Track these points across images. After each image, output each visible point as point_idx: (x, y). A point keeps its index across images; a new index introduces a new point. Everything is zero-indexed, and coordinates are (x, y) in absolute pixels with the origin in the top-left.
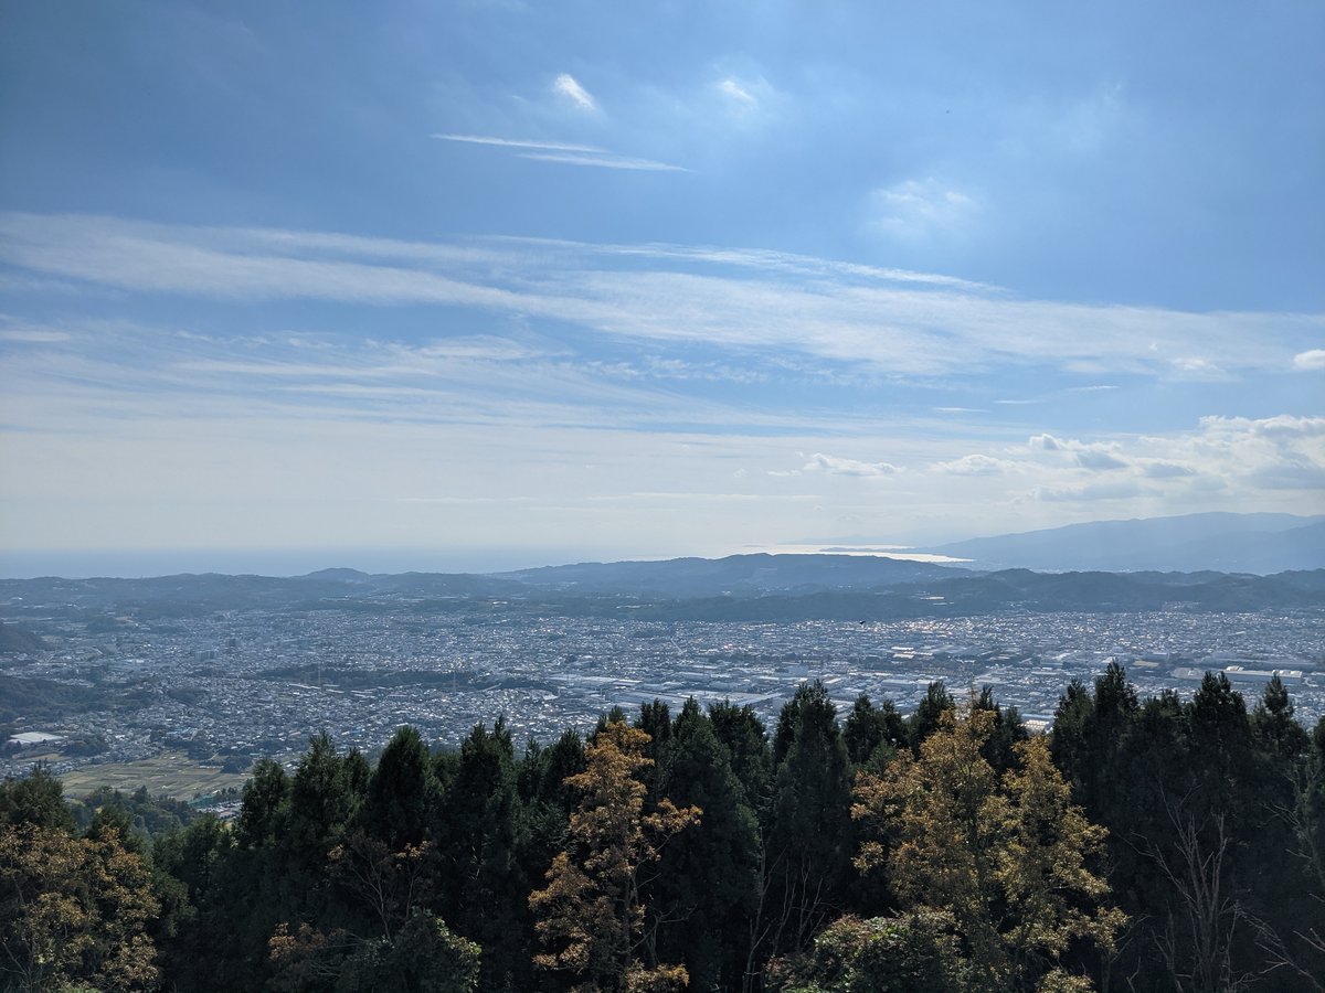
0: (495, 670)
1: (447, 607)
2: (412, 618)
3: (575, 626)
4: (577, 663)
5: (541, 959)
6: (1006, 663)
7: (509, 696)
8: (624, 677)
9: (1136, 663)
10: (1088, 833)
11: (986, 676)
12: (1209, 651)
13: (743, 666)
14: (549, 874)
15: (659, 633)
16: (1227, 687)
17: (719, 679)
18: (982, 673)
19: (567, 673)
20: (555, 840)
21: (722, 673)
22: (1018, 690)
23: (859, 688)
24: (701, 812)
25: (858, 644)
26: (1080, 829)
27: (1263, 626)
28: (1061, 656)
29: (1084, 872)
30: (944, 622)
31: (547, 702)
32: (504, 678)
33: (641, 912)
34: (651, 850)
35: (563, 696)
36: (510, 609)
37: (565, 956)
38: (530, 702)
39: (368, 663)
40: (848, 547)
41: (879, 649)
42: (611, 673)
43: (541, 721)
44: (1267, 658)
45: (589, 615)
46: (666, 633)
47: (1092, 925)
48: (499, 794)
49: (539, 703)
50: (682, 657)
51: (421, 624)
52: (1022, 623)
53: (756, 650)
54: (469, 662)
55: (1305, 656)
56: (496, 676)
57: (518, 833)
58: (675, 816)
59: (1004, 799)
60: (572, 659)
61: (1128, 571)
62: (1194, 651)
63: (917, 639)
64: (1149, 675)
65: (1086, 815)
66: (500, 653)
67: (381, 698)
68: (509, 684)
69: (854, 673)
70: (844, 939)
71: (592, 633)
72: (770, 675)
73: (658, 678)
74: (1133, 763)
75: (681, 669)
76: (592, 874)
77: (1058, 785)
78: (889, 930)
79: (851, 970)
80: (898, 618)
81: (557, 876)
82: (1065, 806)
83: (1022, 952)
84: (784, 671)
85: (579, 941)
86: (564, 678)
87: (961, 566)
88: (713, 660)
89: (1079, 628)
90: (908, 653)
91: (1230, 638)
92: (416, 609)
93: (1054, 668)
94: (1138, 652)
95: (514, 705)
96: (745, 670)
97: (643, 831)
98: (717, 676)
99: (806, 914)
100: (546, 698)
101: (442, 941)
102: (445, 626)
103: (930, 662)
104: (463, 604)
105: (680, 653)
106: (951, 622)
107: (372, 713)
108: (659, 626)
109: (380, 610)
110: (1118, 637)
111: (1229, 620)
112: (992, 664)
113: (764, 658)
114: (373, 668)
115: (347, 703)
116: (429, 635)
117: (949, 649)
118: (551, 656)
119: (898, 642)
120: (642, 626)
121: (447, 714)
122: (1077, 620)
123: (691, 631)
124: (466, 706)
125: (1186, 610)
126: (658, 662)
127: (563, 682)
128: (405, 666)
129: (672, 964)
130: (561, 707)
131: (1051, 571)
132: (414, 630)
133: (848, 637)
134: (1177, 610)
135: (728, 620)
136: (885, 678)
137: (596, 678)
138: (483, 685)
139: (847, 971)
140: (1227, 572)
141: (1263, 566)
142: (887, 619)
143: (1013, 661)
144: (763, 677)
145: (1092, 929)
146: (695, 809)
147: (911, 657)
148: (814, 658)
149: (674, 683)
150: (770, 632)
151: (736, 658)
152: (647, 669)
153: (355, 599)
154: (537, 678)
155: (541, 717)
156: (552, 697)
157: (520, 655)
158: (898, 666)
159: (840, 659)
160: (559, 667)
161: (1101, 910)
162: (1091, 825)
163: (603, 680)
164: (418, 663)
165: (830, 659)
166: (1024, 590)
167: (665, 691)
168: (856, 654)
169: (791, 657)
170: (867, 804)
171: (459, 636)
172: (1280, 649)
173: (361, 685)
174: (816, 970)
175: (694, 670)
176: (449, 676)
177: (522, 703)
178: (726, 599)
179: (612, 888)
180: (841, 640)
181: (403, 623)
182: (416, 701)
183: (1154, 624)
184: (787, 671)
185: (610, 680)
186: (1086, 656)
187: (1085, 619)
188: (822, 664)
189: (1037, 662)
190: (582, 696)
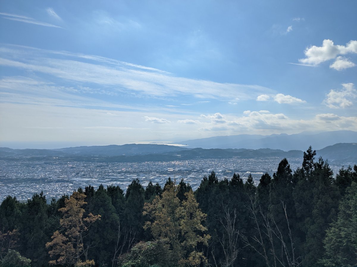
0: (53, 177)
1: (39, 159)
2: (27, 162)
3: (79, 164)
4: (79, 175)
5: (51, 262)
6: (196, 172)
7: (58, 185)
8: (93, 179)
9: (226, 171)
10: (202, 215)
11: (191, 175)
12: (243, 168)
13: (128, 174)
14: (52, 237)
15: (104, 166)
16: (239, 177)
17: (121, 178)
18: (190, 174)
19: (76, 178)
20: (58, 227)
21: (122, 176)
22: (198, 178)
23: (159, 179)
24: (101, 216)
25: (159, 168)
26: (200, 214)
27: (255, 162)
28: (209, 170)
29: (201, 226)
30: (181, 161)
31: (70, 186)
32: (56, 180)
33: (82, 245)
34: (86, 228)
35: (75, 184)
36: (59, 159)
37: (59, 260)
38: (64, 186)
39: (13, 176)
40: (157, 142)
41: (164, 169)
42: (90, 177)
43: (68, 192)
44: (255, 170)
45: (83, 161)
46: (106, 166)
47: (202, 239)
48: (39, 215)
49: (68, 186)
50: (111, 172)
51: (30, 164)
52: (200, 162)
53: (132, 170)
54: (46, 175)
55: (264, 169)
56: (54, 179)
57: (46, 226)
58: (93, 218)
59: (183, 208)
60: (78, 174)
61: (225, 148)
62: (239, 168)
63: (174, 166)
64: (229, 174)
65: (202, 211)
66: (55, 172)
67: (17, 186)
68: (58, 181)
69: (158, 175)
70: (139, 248)
71: (84, 166)
72: (135, 177)
73: (103, 178)
74: (216, 197)
75: (110, 176)
76: (67, 236)
77: (196, 204)
78: (152, 245)
79: (141, 256)
80: (169, 161)
81: (54, 238)
82: (196, 209)
83: (186, 247)
84: (139, 175)
85: (63, 255)
86: (75, 179)
87: (185, 147)
88: (119, 173)
89: (213, 163)
90: (171, 170)
91: (248, 165)
92: (29, 160)
93: (207, 173)
94: (227, 168)
95: (60, 187)
96: (128, 176)
97: (83, 223)
98: (120, 177)
99: (131, 242)
100: (70, 185)
101: (19, 259)
102: (38, 165)
103: (177, 172)
104: (44, 158)
105: (110, 171)
106: (183, 162)
107: (14, 191)
108: (104, 164)
109: (17, 160)
110: (222, 165)
111: (248, 160)
112: (192, 172)
113: (134, 172)
114: (14, 177)
115: (6, 188)
116: (33, 167)
117: (182, 168)
118: (71, 173)
119: (169, 167)
120: (99, 164)
121: (38, 190)
122: (213, 161)
123: (113, 165)
124: (44, 188)
125: (238, 158)
126: (104, 174)
127: (75, 180)
128: (25, 177)
129: (90, 259)
130: (74, 187)
131: (207, 149)
132: (28, 166)
133: (156, 166)
134: (236, 158)
135: (124, 162)
136: (166, 176)
137: (85, 179)
138: (50, 182)
139: (140, 257)
140: (247, 149)
141: (255, 147)
142: (167, 161)
143: (198, 171)
144: (133, 177)
145: (203, 240)
146: (99, 216)
147: (172, 171)
148: (147, 172)
149: (108, 180)
150: (135, 165)
151: (126, 172)
152: (100, 176)
153: (9, 157)
154: (67, 179)
155: (68, 190)
156: (71, 185)
157: (62, 173)
158: (169, 173)
159: (154, 172)
160: (74, 176)
161: (205, 235)
162: (203, 213)
163: (87, 179)
164: (29, 176)
165: (151, 172)
166: (201, 153)
167: (105, 182)
168: (158, 170)
169: (141, 172)
170: (147, 211)
171: (43, 168)
172: (258, 167)
173: (10, 183)
174: (131, 257)
175: (114, 176)
176: (39, 180)
177: (62, 187)
178: (124, 156)
179: (73, 240)
180: (155, 167)
181: (25, 164)
182: (28, 187)
183: (231, 162)
184: (140, 175)
185: (89, 179)
186: (215, 170)
187: (215, 160)
188: (149, 173)
189: (203, 171)
190: (81, 184)
